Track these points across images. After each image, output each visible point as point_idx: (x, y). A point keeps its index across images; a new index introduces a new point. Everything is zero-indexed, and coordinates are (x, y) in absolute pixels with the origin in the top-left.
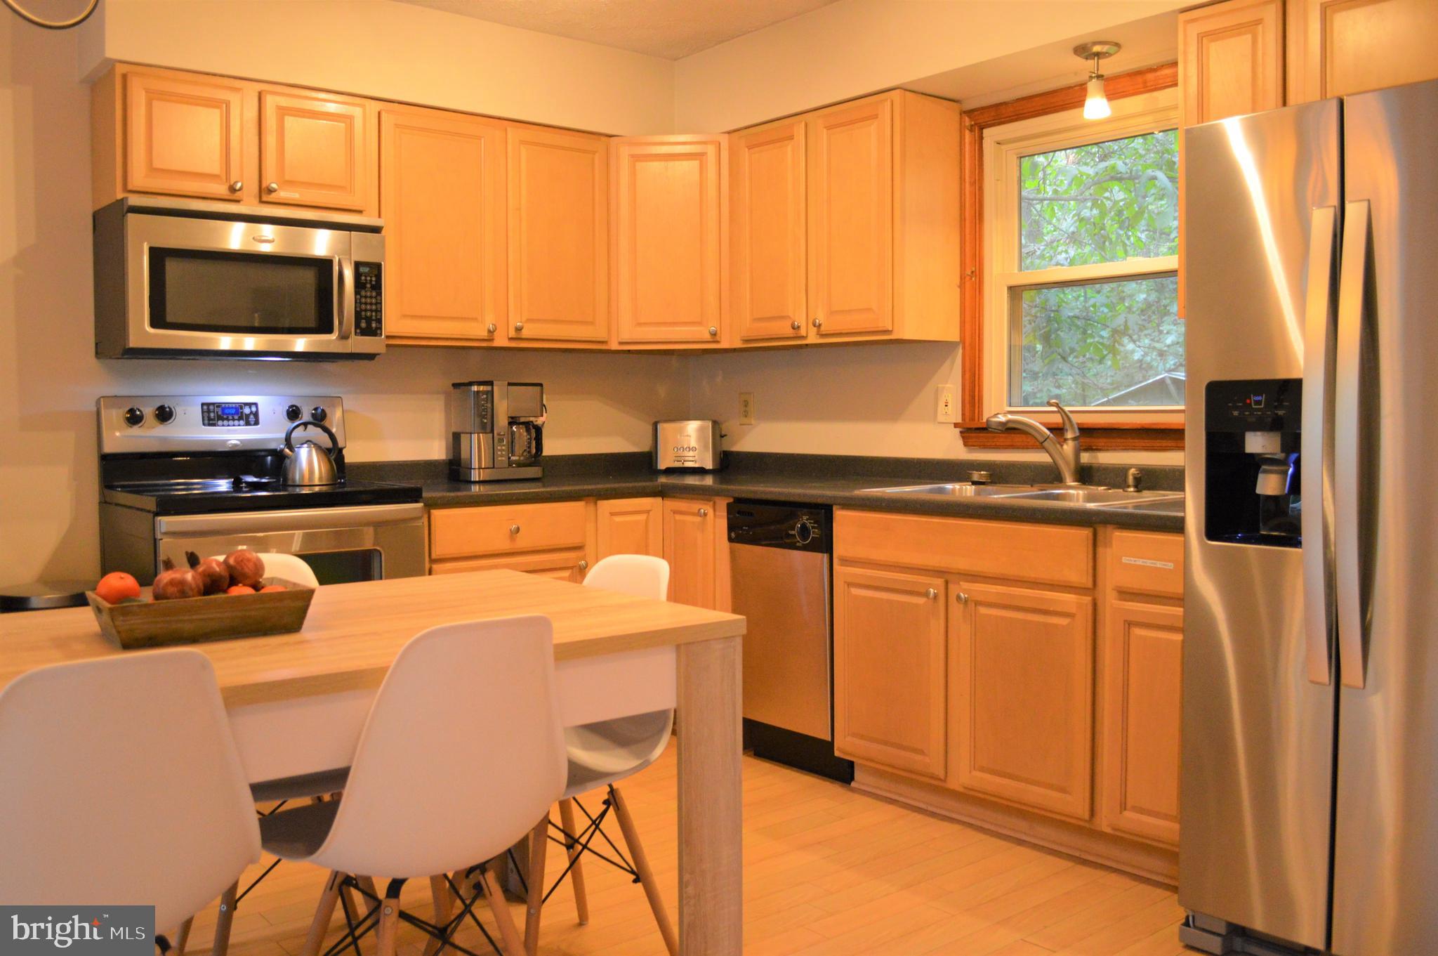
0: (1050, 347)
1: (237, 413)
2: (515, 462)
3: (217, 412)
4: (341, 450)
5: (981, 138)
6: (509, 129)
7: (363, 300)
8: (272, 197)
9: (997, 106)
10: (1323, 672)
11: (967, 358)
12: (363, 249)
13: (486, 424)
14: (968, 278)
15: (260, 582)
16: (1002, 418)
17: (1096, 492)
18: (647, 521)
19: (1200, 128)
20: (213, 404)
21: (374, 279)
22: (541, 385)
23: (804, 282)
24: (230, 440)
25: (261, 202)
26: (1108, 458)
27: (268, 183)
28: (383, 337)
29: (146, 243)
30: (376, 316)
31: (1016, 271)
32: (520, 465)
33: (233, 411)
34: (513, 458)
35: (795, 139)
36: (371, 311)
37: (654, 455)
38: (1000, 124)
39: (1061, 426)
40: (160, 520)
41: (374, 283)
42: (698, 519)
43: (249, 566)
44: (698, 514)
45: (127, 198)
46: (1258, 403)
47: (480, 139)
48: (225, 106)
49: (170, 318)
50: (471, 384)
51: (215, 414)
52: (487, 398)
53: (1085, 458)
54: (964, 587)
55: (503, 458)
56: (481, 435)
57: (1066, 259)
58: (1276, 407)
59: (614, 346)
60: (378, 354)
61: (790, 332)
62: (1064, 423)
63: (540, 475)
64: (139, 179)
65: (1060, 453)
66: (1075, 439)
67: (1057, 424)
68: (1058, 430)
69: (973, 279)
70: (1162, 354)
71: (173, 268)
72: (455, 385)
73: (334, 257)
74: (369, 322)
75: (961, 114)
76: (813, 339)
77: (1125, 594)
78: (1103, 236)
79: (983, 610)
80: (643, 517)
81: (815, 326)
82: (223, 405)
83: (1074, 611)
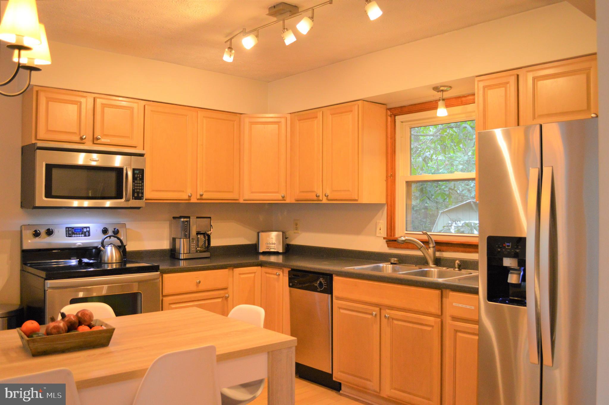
0: (423, 194)
1: (81, 231)
2: (198, 250)
3: (72, 231)
4: (125, 246)
5: (395, 120)
6: (199, 111)
7: (136, 185)
8: (99, 142)
9: (401, 107)
10: (535, 359)
11: (389, 211)
12: (136, 163)
13: (187, 236)
14: (389, 177)
15: (91, 324)
16: (403, 239)
17: (442, 270)
18: (254, 277)
19: (484, 132)
20: (71, 228)
21: (141, 176)
22: (210, 218)
23: (321, 177)
24: (77, 243)
25: (94, 143)
26: (447, 255)
27: (97, 136)
28: (144, 200)
29: (44, 162)
30: (141, 191)
31: (409, 175)
32: (201, 252)
33: (79, 230)
34: (198, 249)
35: (318, 118)
36: (139, 189)
37: (257, 244)
38: (402, 114)
39: (428, 241)
40: (47, 282)
41: (140, 177)
42: (276, 276)
43: (87, 317)
44: (276, 274)
45: (37, 143)
46: (508, 246)
47: (187, 116)
48: (79, 103)
49: (54, 193)
50: (181, 217)
51: (71, 232)
52: (187, 224)
53: (438, 254)
54: (387, 312)
55: (194, 249)
56: (185, 239)
57: (430, 154)
58: (516, 249)
59: (241, 201)
60: (142, 207)
61: (315, 198)
62: (429, 240)
63: (209, 256)
64: (42, 134)
65: (427, 253)
66: (433, 247)
67: (426, 240)
68: (426, 243)
69: (391, 178)
70: (469, 190)
71: (55, 172)
72: (174, 218)
73: (124, 167)
74: (138, 194)
75: (386, 110)
76: (325, 201)
77: (455, 318)
78: (444, 145)
79: (396, 322)
80: (253, 275)
81: (326, 196)
82: (75, 228)
83: (433, 324)
